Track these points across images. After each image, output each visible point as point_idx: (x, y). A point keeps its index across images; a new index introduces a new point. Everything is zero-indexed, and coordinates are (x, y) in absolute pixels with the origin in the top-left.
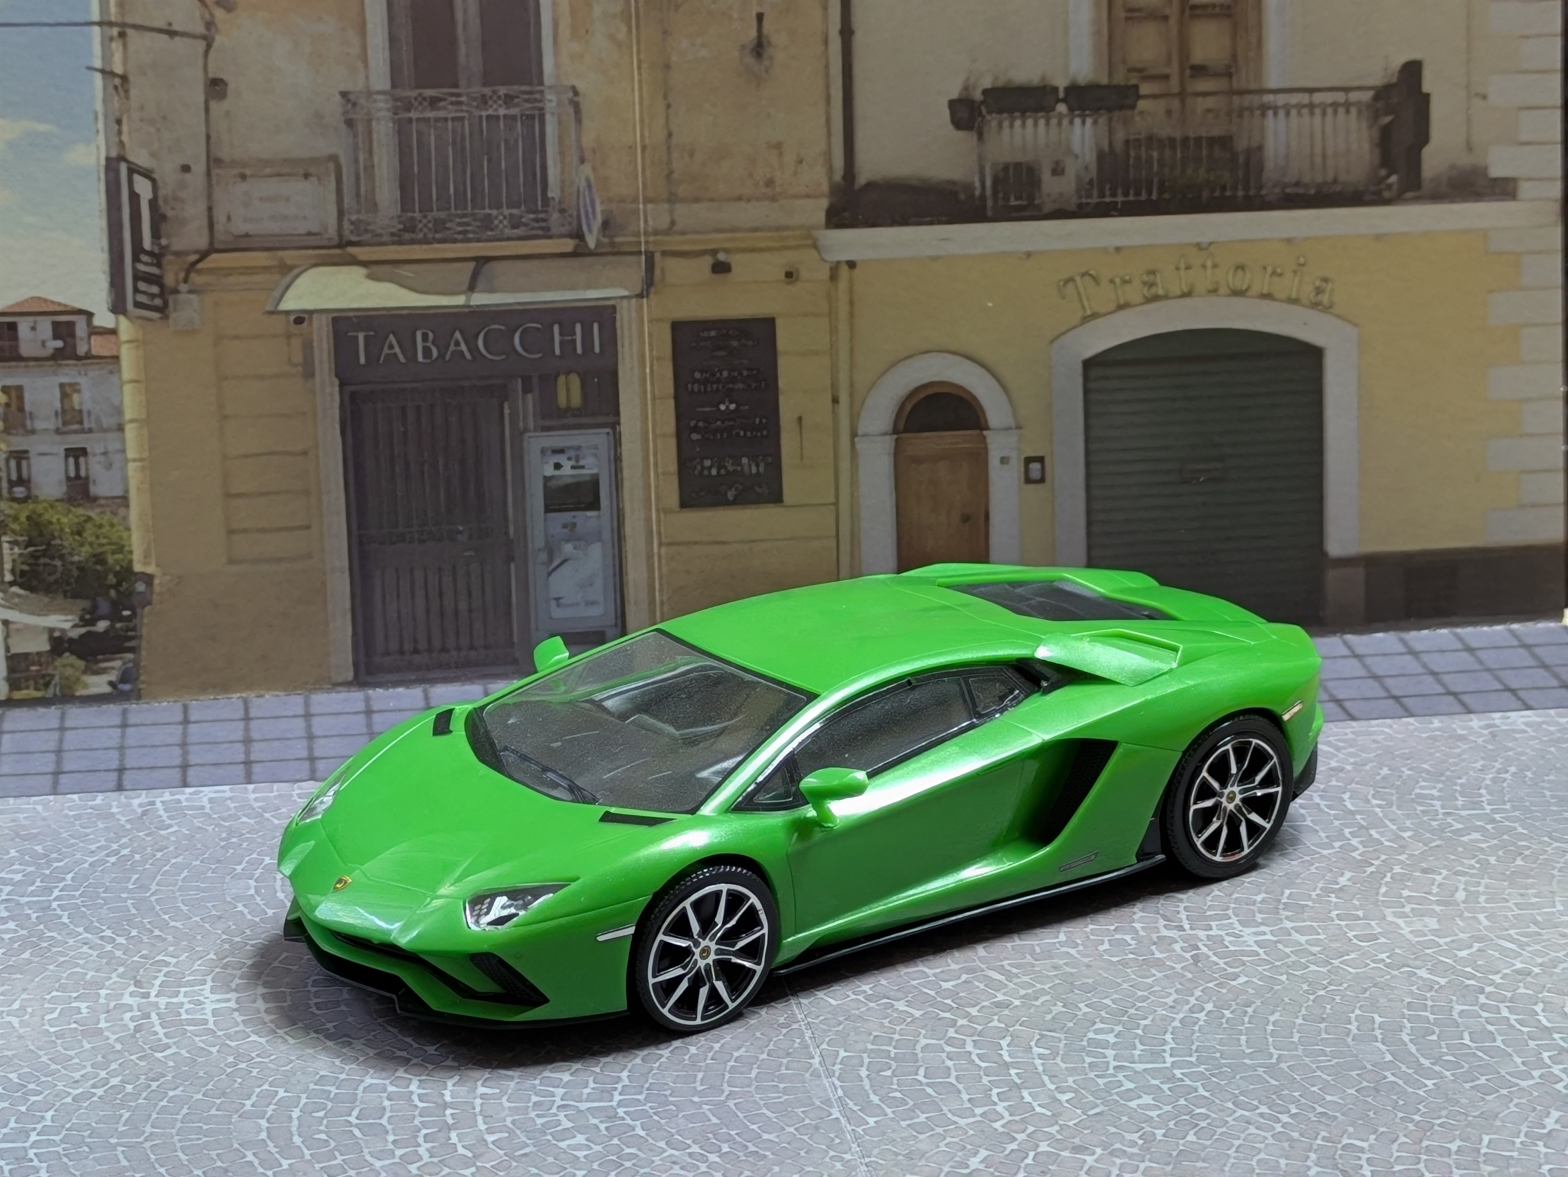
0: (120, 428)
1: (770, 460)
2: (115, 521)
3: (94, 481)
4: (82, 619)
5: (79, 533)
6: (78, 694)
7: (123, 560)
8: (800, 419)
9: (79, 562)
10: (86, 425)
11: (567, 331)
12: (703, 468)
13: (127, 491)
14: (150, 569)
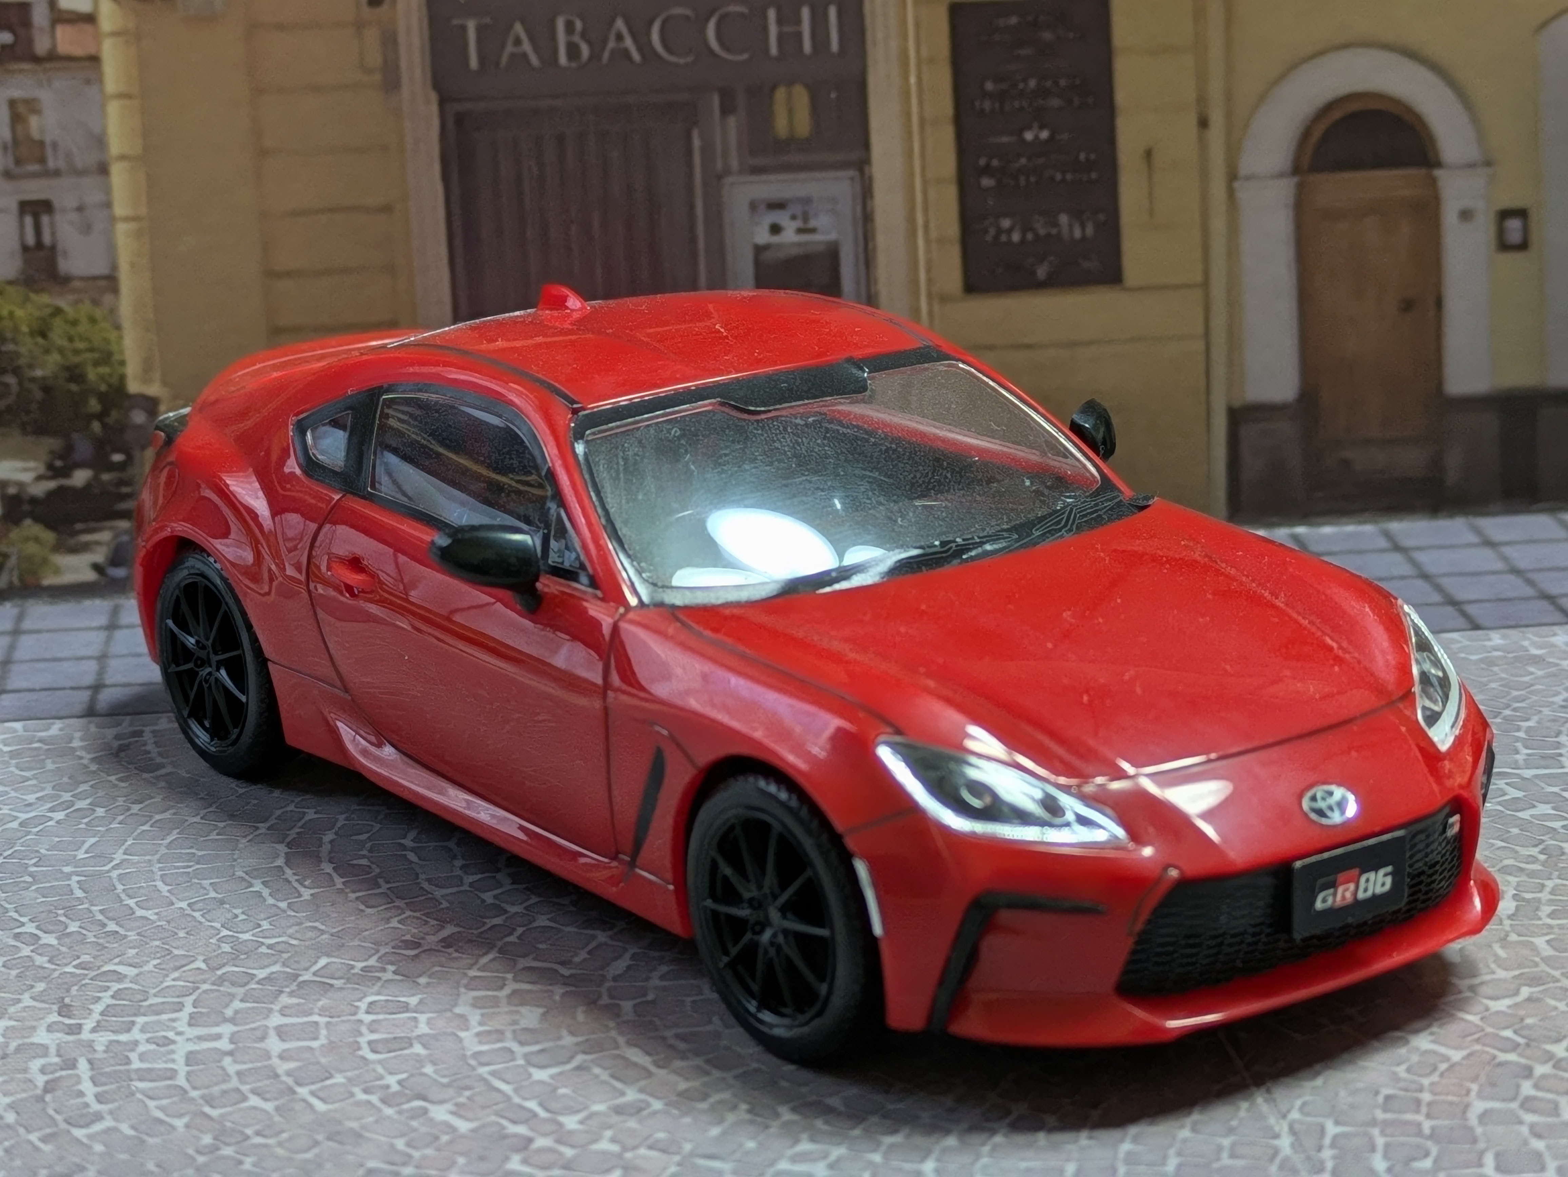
0: (103, 169)
1: (1101, 217)
2: (98, 313)
3: (65, 253)
4: (50, 467)
5: (43, 335)
6: (46, 582)
7: (111, 375)
8: (1148, 154)
9: (44, 378)
10: (51, 164)
11: (789, 18)
12: (1000, 231)
13: (114, 267)
14: (154, 390)
